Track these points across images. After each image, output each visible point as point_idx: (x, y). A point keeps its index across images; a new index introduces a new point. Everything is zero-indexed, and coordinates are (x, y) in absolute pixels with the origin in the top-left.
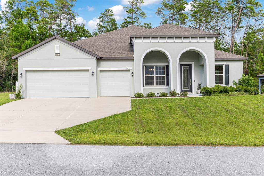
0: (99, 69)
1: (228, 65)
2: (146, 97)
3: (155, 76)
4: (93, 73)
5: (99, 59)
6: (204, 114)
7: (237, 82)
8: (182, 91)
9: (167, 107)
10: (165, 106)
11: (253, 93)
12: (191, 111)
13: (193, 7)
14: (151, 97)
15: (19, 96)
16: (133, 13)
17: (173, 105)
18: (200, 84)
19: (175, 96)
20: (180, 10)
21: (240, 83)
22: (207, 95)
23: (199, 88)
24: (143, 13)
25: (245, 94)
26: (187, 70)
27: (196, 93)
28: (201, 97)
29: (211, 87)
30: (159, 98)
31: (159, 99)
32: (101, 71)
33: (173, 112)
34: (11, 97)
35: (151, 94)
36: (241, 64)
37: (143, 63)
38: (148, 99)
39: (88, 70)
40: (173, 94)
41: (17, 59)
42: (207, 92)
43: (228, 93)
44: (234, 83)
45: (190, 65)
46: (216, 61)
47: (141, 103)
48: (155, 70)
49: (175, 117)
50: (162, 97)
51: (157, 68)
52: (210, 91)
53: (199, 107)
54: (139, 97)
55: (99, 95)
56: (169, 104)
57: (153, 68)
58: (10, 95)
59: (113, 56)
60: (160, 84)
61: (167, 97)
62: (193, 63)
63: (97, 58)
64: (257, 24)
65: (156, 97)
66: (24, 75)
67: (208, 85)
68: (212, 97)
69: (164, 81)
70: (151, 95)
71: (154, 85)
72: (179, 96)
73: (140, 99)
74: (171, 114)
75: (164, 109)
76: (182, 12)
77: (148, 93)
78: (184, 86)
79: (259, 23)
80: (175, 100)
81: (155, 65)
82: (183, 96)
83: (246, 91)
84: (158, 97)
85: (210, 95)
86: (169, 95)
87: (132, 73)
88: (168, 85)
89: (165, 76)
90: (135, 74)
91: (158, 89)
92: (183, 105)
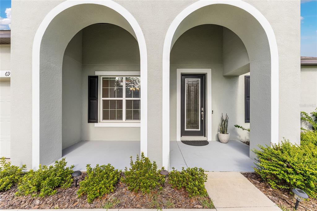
3: (124, 99)
18: (224, 119)
26: (196, 87)
27: (215, 139)
78: (189, 123)
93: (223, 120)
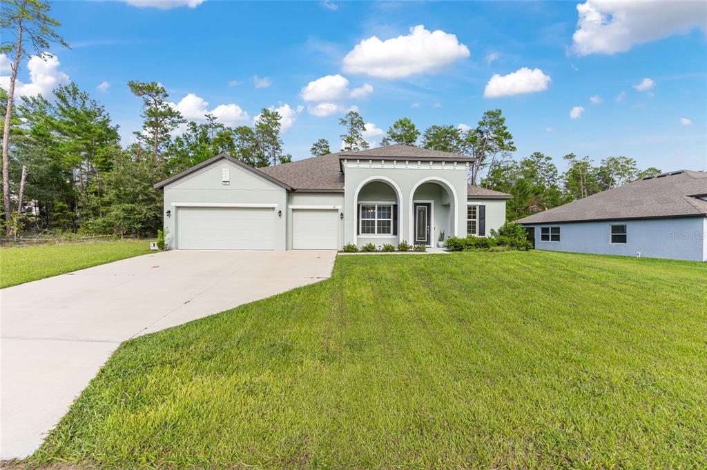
0: (291, 207)
1: (484, 206)
2: (361, 252)
3: (376, 219)
4: (280, 212)
5: (291, 192)
6: (463, 289)
7: (496, 231)
8: (415, 243)
9: (395, 272)
10: (391, 272)
11: (524, 248)
12: (439, 281)
13: (425, 139)
14: (369, 251)
15: (162, 246)
16: (352, 143)
17: (405, 268)
19: (406, 251)
20: (410, 142)
21: (501, 233)
22: (457, 250)
23: (441, 239)
24: (364, 142)
25: (512, 250)
26: (424, 211)
27: (437, 247)
28: (448, 253)
29: (461, 238)
30: (380, 253)
31: (381, 255)
32: (293, 210)
33: (405, 285)
34: (152, 248)
35: (369, 247)
36: (503, 205)
37: (358, 200)
38: (363, 255)
39: (273, 208)
40: (404, 248)
41: (162, 188)
42: (456, 246)
43: (488, 247)
44: (493, 232)
45: (429, 205)
46: (469, 199)
47: (350, 264)
48: (376, 211)
49: (410, 295)
50: (386, 251)
51: (379, 208)
52: (461, 244)
53: (451, 273)
54: (351, 252)
55: (290, 247)
56: (397, 267)
57: (374, 208)
58: (152, 244)
59: (312, 187)
60: (384, 232)
61: (394, 251)
62: (432, 202)
63: (286, 189)
64: (504, 161)
65: (376, 251)
66: (173, 213)
67: (456, 235)
68: (464, 253)
69: (390, 228)
70: (370, 249)
71: (374, 233)
72: (413, 251)
73: (350, 255)
74: (402, 289)
75: (389, 276)
76: (413, 143)
77: (365, 245)
78: (419, 236)
79: (507, 158)
80: (407, 259)
81: (377, 203)
82: (420, 251)
83: (512, 245)
84: (379, 251)
85: (461, 250)
86: (397, 249)
87: (342, 214)
88: (395, 233)
89: (391, 220)
90: (345, 216)
91: (379, 240)
92: (423, 270)
93: (441, 234)
